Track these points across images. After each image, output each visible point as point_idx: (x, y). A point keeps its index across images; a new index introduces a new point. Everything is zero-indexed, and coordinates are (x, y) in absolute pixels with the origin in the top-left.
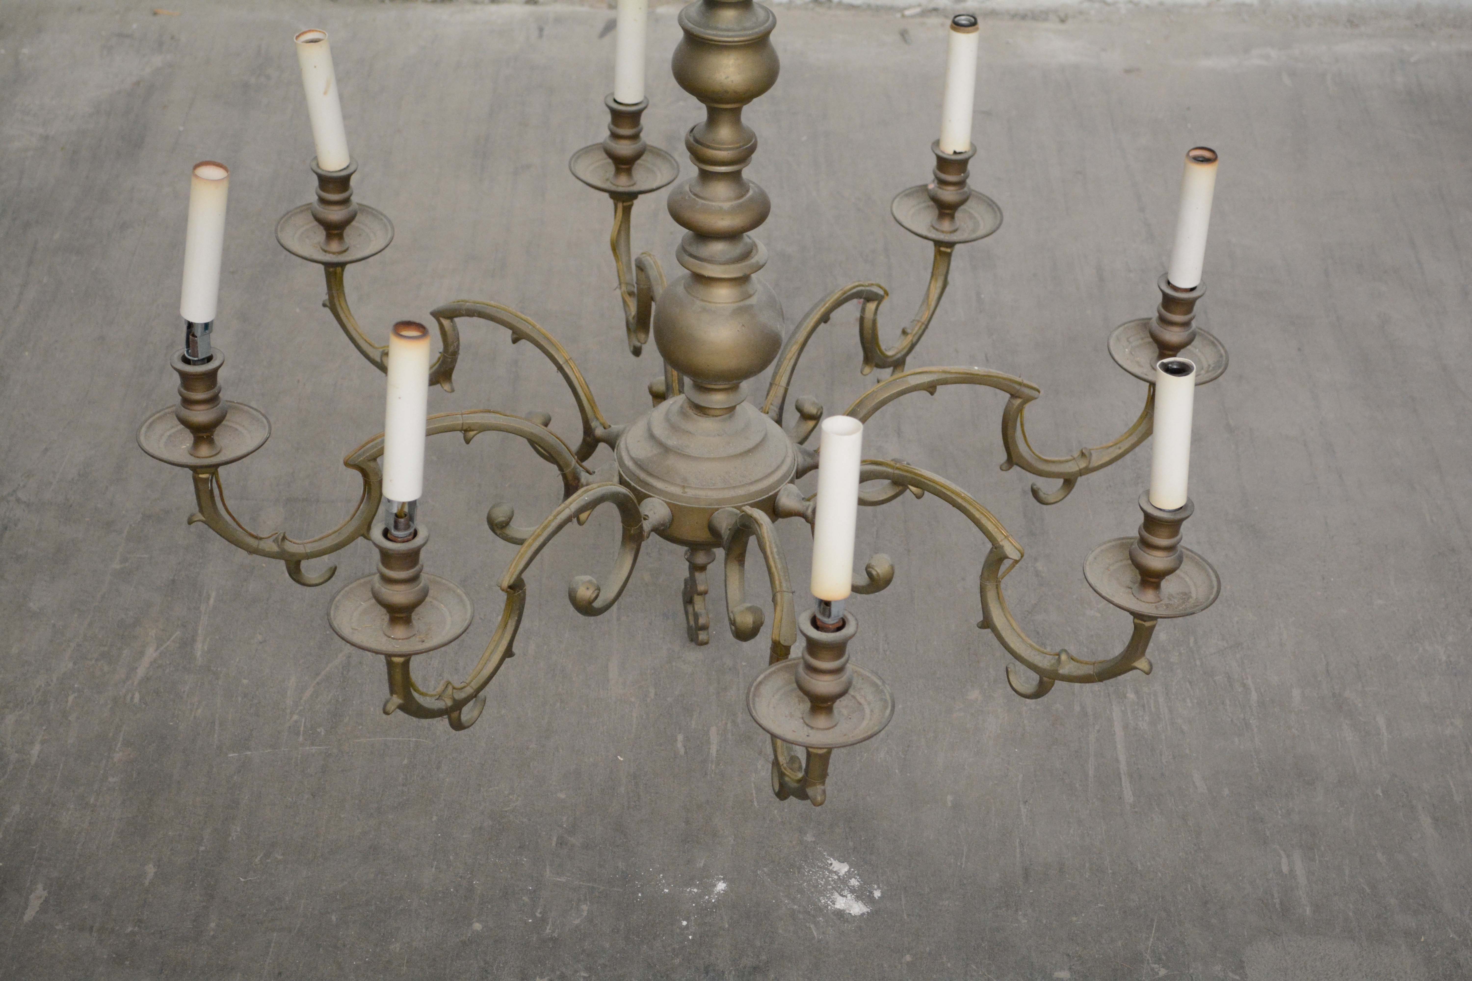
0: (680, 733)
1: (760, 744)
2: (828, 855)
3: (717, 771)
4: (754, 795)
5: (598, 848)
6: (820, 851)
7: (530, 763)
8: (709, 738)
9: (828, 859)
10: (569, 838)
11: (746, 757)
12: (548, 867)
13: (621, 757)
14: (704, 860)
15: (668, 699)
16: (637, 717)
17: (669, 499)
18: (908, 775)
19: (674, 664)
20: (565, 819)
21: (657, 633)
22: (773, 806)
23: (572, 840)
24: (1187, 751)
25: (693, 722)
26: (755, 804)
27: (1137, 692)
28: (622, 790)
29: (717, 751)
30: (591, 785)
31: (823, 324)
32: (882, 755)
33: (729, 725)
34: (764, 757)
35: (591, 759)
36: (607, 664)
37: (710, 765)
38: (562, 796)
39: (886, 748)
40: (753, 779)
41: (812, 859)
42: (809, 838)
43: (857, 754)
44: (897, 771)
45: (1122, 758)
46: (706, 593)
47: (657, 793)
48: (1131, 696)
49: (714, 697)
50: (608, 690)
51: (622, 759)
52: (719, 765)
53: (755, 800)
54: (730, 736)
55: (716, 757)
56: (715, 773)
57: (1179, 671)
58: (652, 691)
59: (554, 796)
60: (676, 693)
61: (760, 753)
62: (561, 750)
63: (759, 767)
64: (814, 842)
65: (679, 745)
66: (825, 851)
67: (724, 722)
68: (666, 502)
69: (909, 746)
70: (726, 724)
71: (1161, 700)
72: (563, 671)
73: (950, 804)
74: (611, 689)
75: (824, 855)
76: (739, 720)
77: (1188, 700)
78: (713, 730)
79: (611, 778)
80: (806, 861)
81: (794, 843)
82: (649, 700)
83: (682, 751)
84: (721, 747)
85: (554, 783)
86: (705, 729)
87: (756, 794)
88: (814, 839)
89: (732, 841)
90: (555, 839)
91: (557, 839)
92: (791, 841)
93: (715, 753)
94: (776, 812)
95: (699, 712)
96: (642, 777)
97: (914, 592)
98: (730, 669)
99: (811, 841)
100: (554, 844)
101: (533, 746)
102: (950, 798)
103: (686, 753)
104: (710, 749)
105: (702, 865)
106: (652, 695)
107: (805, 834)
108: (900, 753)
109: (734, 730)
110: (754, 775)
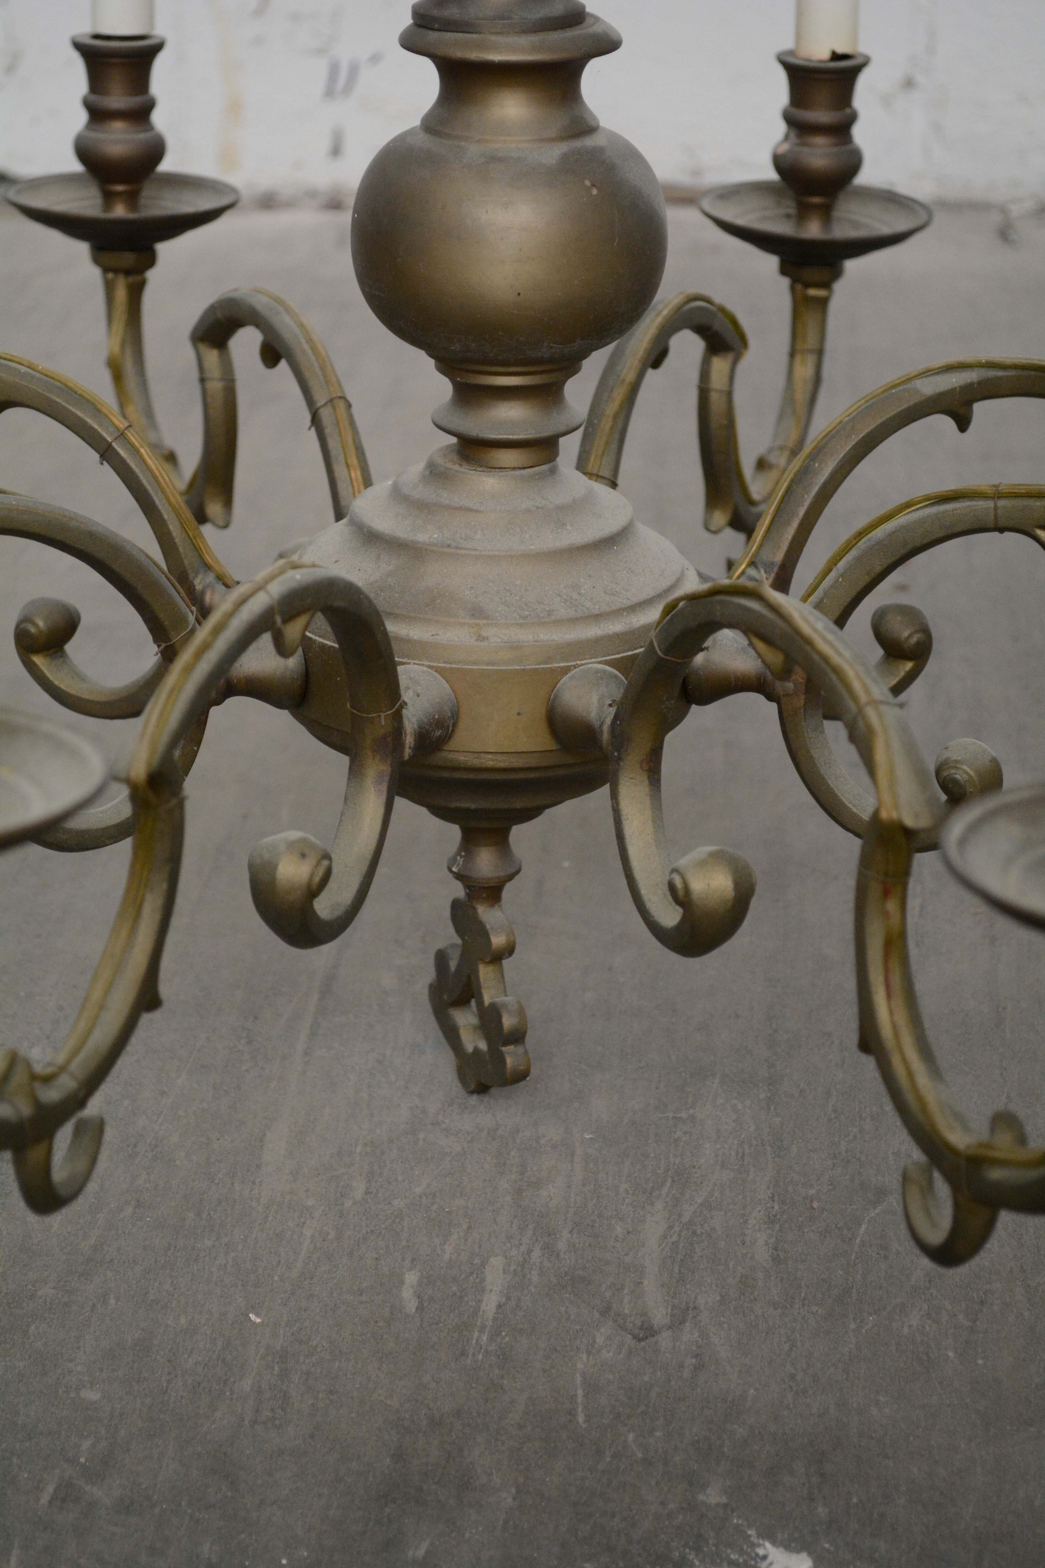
0: (411, 1269)
1: (608, 1294)
2: (760, 1535)
3: (492, 1348)
4: (580, 1399)
5: (157, 1510)
6: (737, 1526)
7: (28, 1326)
8: (483, 1280)
9: (759, 1545)
10: (88, 1488)
11: (568, 1319)
12: (15, 1552)
13: (257, 1315)
14: (428, 1542)
15: (396, 1203)
16: (313, 1236)
17: (444, 663)
18: (980, 1362)
19: (421, 1136)
20: (86, 1444)
21: (393, 1078)
22: (625, 1425)
23: (95, 1492)
25: (448, 1248)
26: (581, 1418)
28: (246, 1384)
29: (499, 1306)
30: (169, 1373)
31: (650, 373)
32: (915, 1319)
33: (536, 1254)
34: (615, 1321)
35: (183, 1320)
36: (264, 1135)
37: (476, 1334)
38: (92, 1395)
39: (925, 1307)
40: (580, 1365)
41: (716, 1545)
42: (713, 1495)
43: (851, 1316)
44: (951, 1354)
46: (509, 950)
47: (331, 1392)
49: (508, 1198)
50: (254, 1183)
51: (258, 1320)
52: (499, 1335)
53: (580, 1409)
54: (535, 1276)
55: (495, 1319)
56: (486, 1351)
58: (359, 1188)
59: (72, 1395)
60: (418, 1190)
61: (606, 1311)
62: (112, 1301)
63: (600, 1340)
64: (725, 1506)
65: (407, 1292)
66: (750, 1527)
67: (523, 1248)
68: (438, 670)
69: (982, 1303)
70: (529, 1252)
72: (156, 1146)
74: (261, 1182)
75: (750, 1536)
76: (562, 1245)
78: (497, 1262)
79: (224, 1360)
80: (698, 1550)
81: (671, 1506)
82: (348, 1204)
83: (411, 1306)
84: (509, 1298)
85: (79, 1368)
86: (477, 1261)
87: (585, 1396)
88: (724, 1500)
89: (510, 1500)
90: (50, 1489)
91: (55, 1491)
92: (662, 1503)
93: (494, 1311)
94: (631, 1436)
95: (465, 1227)
96: (302, 1358)
97: (1004, 1009)
98: (554, 1147)
99: (718, 1505)
100: (45, 1499)
101: (47, 1291)
103: (420, 1308)
104: (480, 1301)
105: (421, 1552)
106: (358, 1194)
107: (704, 1487)
108: (961, 1317)
109: (546, 1264)
110: (584, 1356)
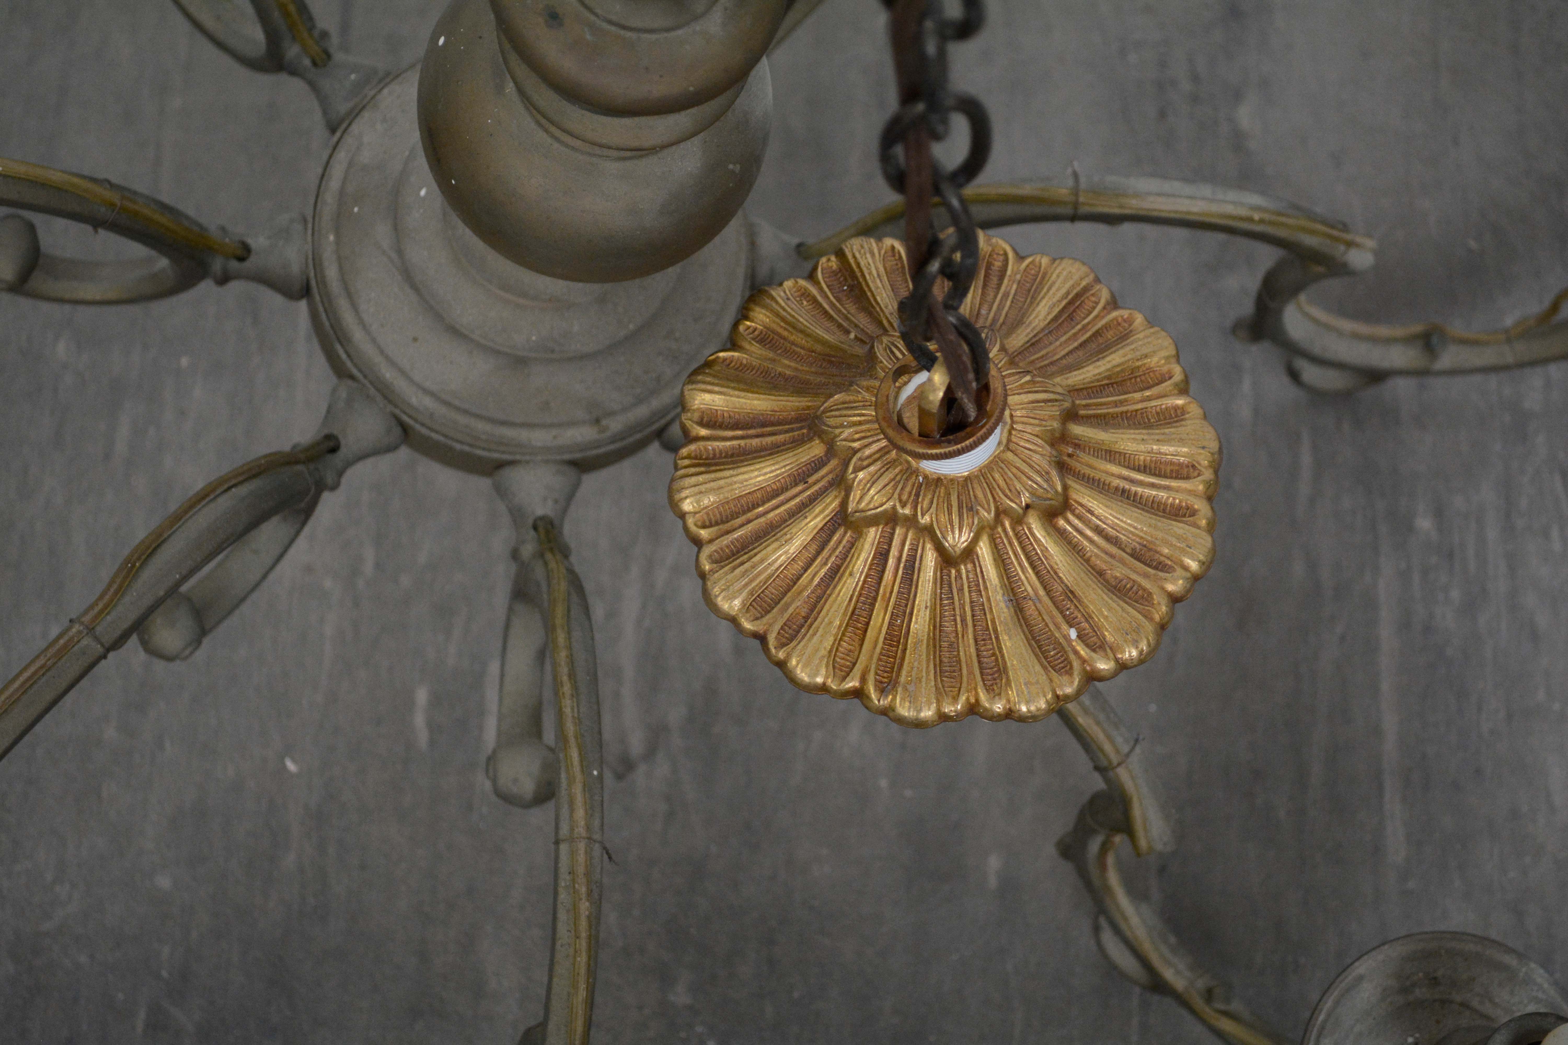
10: (173, 1010)
13: (294, 761)
23: (179, 1014)
24: (1541, 695)
27: (1439, 513)
28: (291, 859)
30: (226, 848)
35: (230, 770)
42: (680, 996)
45: (1390, 722)
48: (1424, 523)
51: (294, 768)
57: (1540, 439)
59: (148, 882)
65: (419, 720)
71: (1492, 534)
73: (993, 882)
77: (1555, 533)
79: (270, 826)
96: (335, 820)
102: (994, 863)
103: (431, 742)
106: (368, 568)
